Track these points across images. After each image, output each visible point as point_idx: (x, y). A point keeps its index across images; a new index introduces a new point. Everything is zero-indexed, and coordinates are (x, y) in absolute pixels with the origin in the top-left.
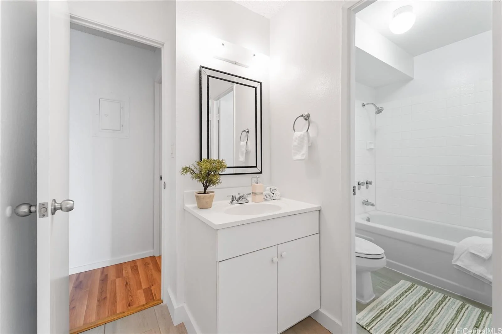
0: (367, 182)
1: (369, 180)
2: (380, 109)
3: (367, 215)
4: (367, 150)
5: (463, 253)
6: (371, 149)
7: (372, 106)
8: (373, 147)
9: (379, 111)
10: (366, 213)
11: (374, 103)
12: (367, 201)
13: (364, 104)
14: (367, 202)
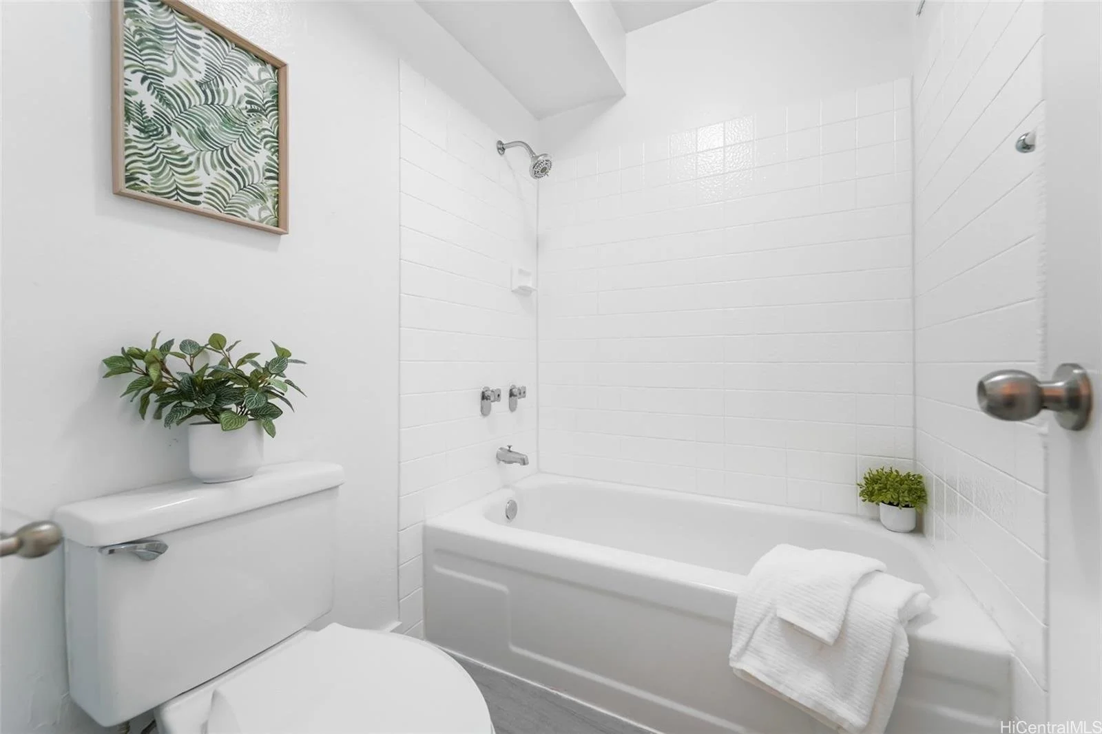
0: (511, 390)
1: (519, 385)
2: (541, 158)
3: (508, 494)
4: (512, 291)
5: (762, 620)
6: (524, 292)
7: (523, 149)
8: (530, 284)
9: (541, 169)
10: (506, 486)
11: (527, 142)
12: (510, 451)
13: (500, 143)
14: (510, 454)
